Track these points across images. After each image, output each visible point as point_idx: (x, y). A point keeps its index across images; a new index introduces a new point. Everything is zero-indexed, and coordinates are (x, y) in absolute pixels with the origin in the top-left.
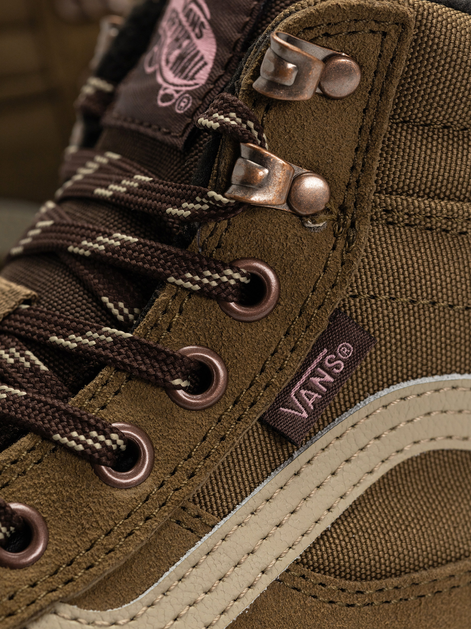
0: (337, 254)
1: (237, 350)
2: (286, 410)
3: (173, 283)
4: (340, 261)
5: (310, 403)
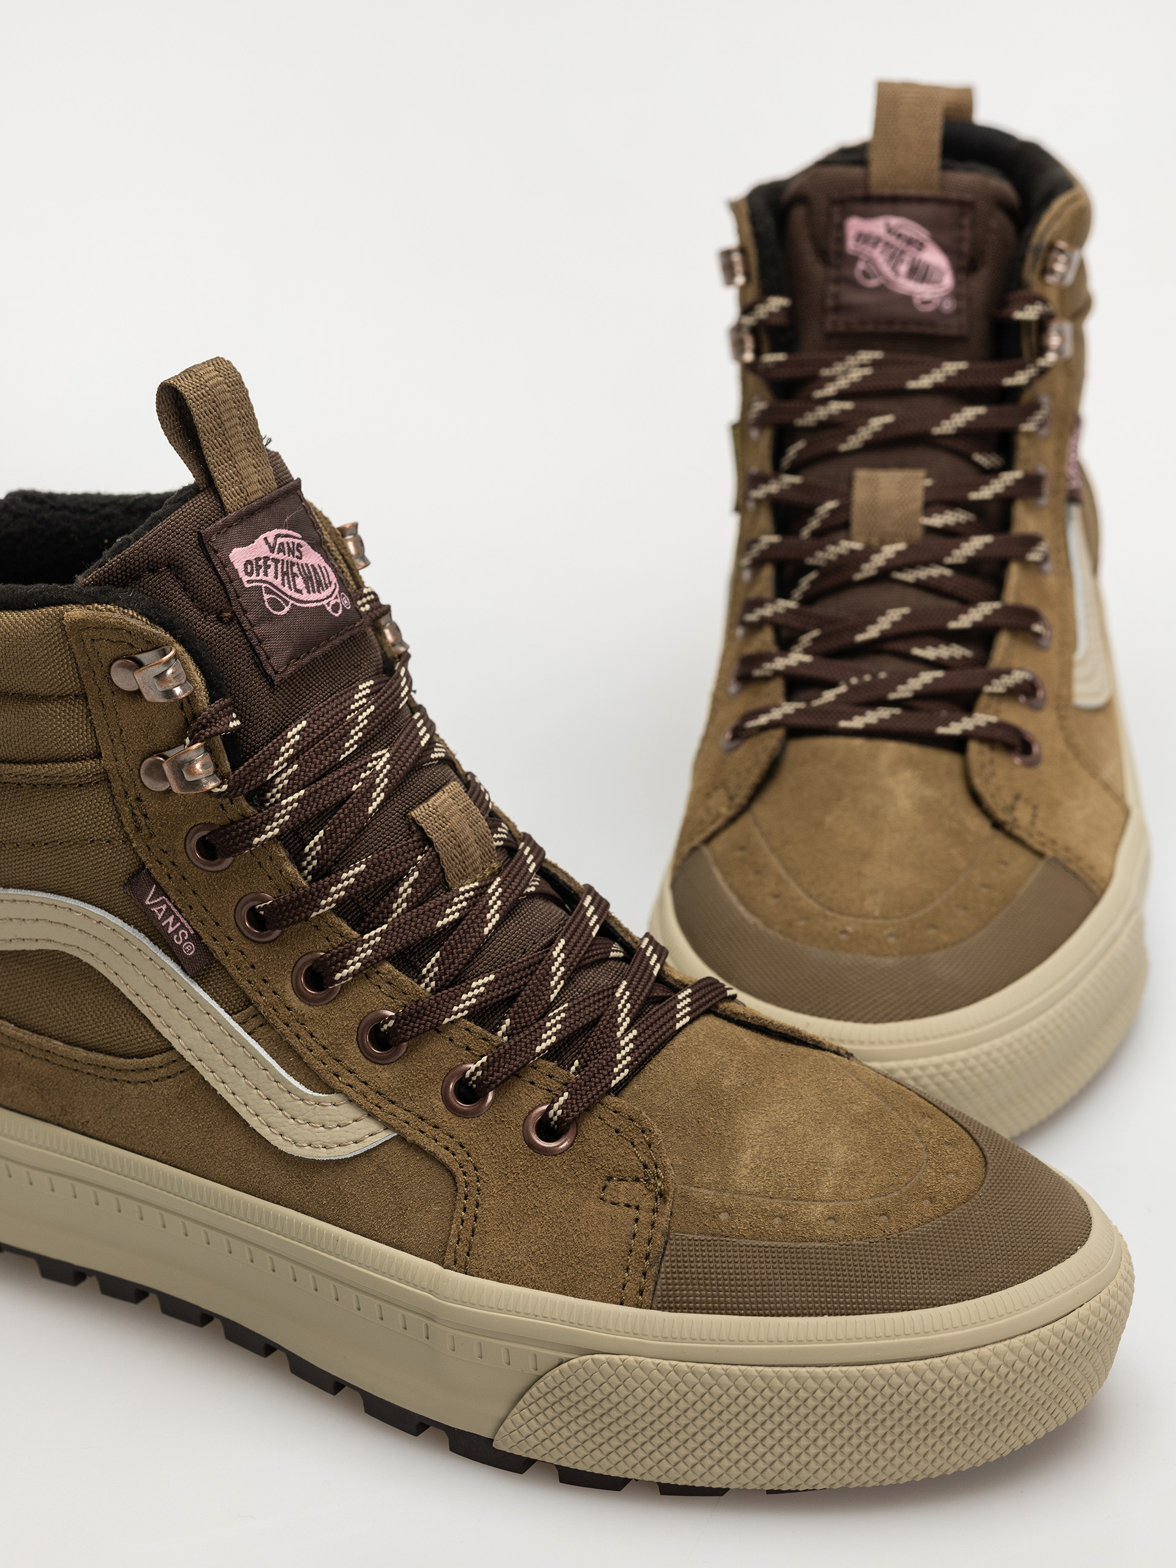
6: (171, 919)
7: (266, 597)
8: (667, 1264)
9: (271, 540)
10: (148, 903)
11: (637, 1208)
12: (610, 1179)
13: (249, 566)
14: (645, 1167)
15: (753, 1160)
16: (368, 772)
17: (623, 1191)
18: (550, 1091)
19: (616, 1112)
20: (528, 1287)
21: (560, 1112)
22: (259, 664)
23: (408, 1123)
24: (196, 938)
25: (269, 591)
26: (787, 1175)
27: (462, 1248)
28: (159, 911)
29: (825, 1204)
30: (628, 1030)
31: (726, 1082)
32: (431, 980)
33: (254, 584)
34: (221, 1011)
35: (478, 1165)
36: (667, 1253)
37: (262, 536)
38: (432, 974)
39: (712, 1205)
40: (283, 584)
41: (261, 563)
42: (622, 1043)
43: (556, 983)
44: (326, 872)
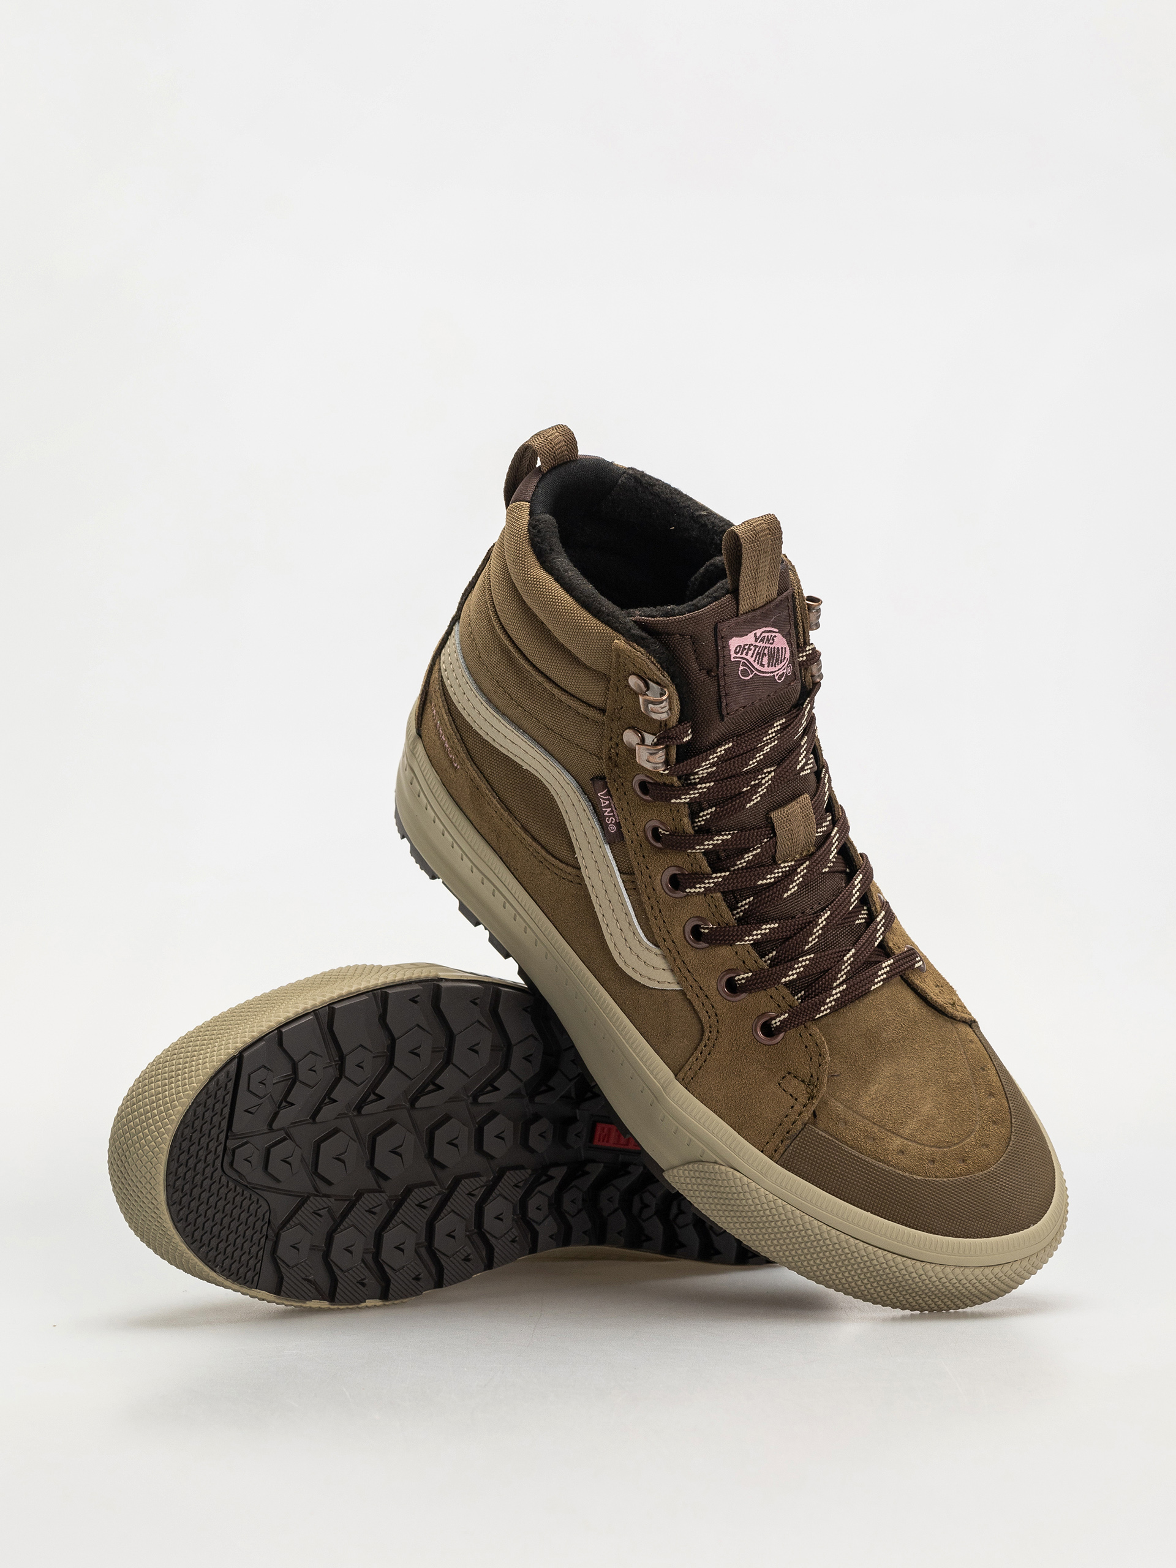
6: (609, 810)
7: (741, 668)
8: (797, 1142)
9: (758, 635)
10: (599, 794)
11: (796, 1099)
12: (789, 1073)
13: (738, 648)
14: (812, 1076)
15: (876, 1093)
16: (757, 782)
17: (793, 1085)
18: (779, 1006)
19: (810, 1035)
20: (716, 1114)
21: (778, 1024)
22: (720, 707)
23: (692, 987)
24: (618, 825)
25: (744, 664)
26: (890, 1111)
27: (690, 1074)
28: (604, 803)
29: (902, 1140)
30: (841, 984)
31: (884, 1035)
32: (741, 911)
33: (737, 659)
34: (616, 869)
35: (720, 1031)
36: (800, 1135)
37: (754, 632)
38: (743, 908)
39: (838, 1115)
40: (755, 661)
41: (746, 647)
42: (834, 992)
43: (813, 940)
44: (705, 832)
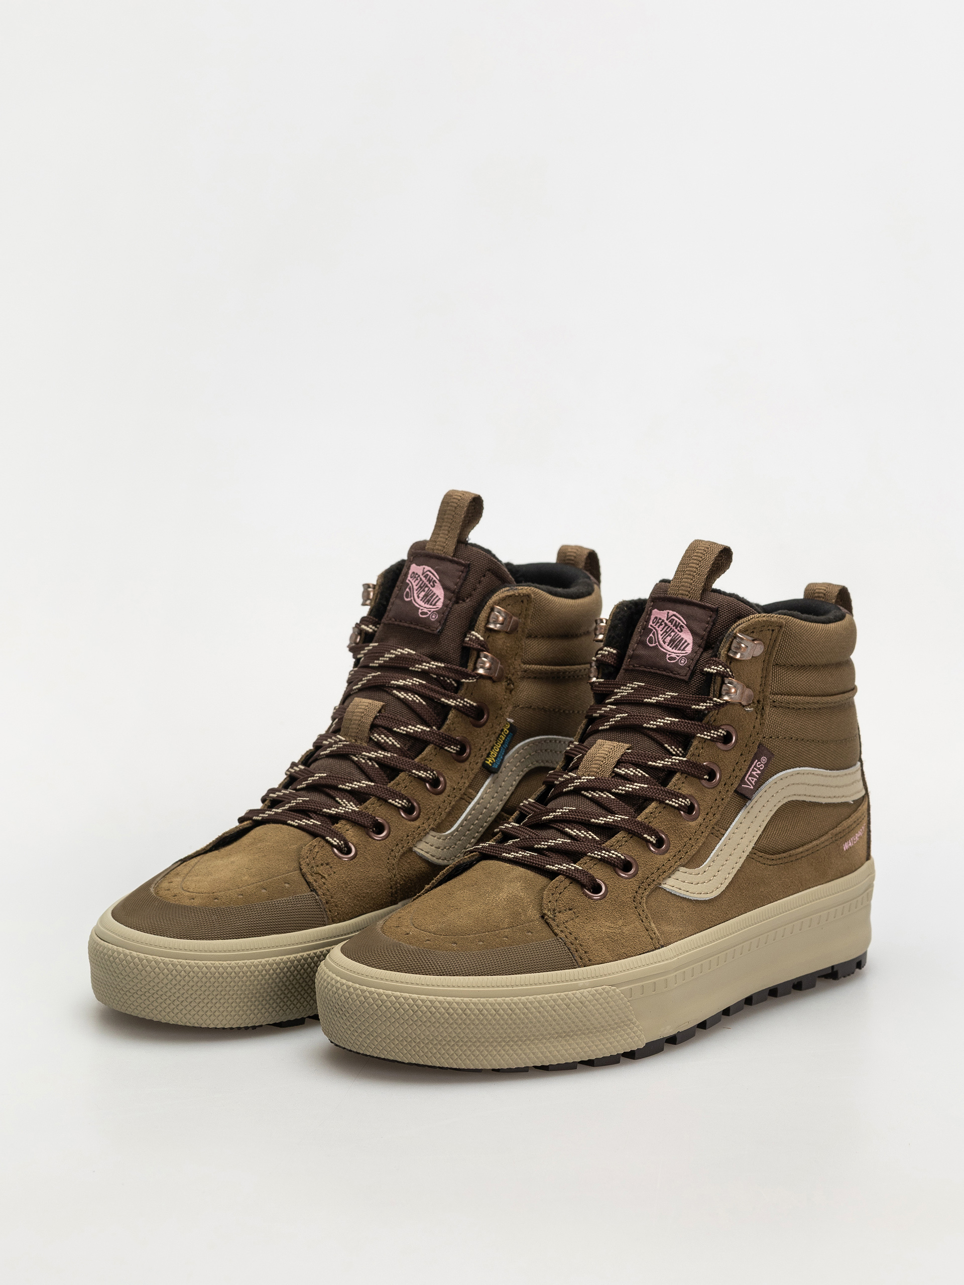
0: (758, 720)
1: (724, 762)
2: (745, 786)
3: (700, 737)
4: (759, 723)
5: (753, 782)
